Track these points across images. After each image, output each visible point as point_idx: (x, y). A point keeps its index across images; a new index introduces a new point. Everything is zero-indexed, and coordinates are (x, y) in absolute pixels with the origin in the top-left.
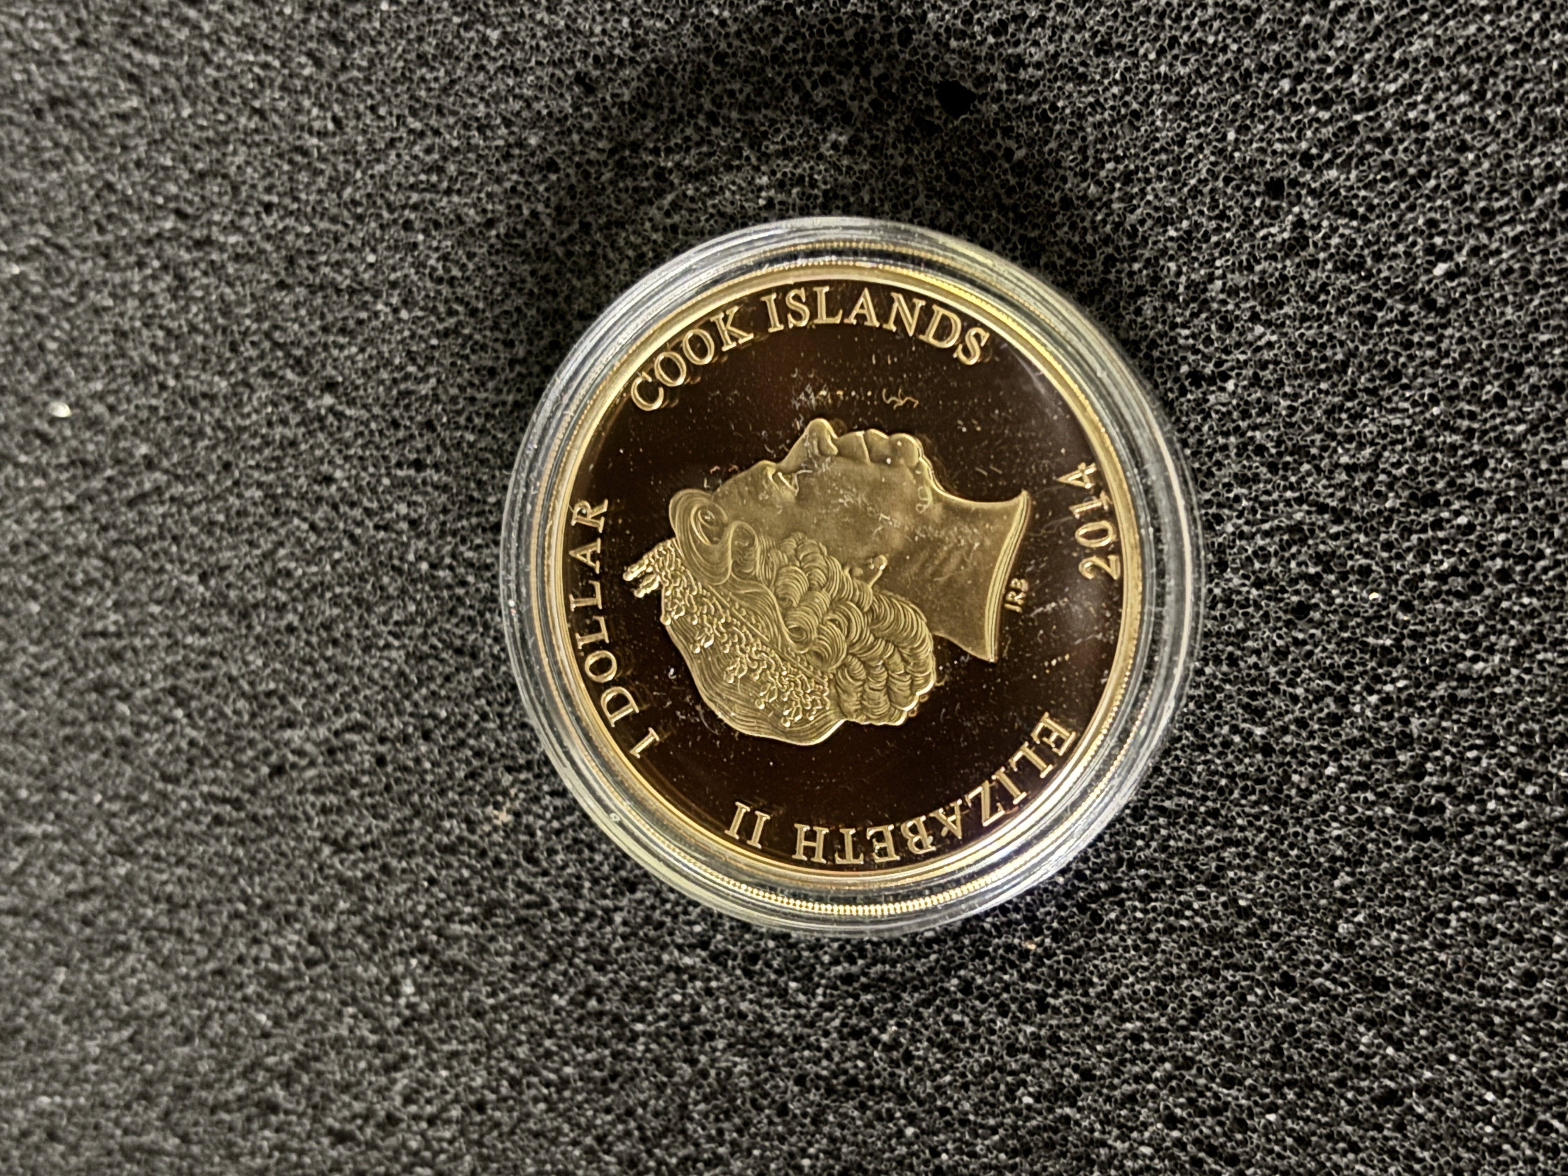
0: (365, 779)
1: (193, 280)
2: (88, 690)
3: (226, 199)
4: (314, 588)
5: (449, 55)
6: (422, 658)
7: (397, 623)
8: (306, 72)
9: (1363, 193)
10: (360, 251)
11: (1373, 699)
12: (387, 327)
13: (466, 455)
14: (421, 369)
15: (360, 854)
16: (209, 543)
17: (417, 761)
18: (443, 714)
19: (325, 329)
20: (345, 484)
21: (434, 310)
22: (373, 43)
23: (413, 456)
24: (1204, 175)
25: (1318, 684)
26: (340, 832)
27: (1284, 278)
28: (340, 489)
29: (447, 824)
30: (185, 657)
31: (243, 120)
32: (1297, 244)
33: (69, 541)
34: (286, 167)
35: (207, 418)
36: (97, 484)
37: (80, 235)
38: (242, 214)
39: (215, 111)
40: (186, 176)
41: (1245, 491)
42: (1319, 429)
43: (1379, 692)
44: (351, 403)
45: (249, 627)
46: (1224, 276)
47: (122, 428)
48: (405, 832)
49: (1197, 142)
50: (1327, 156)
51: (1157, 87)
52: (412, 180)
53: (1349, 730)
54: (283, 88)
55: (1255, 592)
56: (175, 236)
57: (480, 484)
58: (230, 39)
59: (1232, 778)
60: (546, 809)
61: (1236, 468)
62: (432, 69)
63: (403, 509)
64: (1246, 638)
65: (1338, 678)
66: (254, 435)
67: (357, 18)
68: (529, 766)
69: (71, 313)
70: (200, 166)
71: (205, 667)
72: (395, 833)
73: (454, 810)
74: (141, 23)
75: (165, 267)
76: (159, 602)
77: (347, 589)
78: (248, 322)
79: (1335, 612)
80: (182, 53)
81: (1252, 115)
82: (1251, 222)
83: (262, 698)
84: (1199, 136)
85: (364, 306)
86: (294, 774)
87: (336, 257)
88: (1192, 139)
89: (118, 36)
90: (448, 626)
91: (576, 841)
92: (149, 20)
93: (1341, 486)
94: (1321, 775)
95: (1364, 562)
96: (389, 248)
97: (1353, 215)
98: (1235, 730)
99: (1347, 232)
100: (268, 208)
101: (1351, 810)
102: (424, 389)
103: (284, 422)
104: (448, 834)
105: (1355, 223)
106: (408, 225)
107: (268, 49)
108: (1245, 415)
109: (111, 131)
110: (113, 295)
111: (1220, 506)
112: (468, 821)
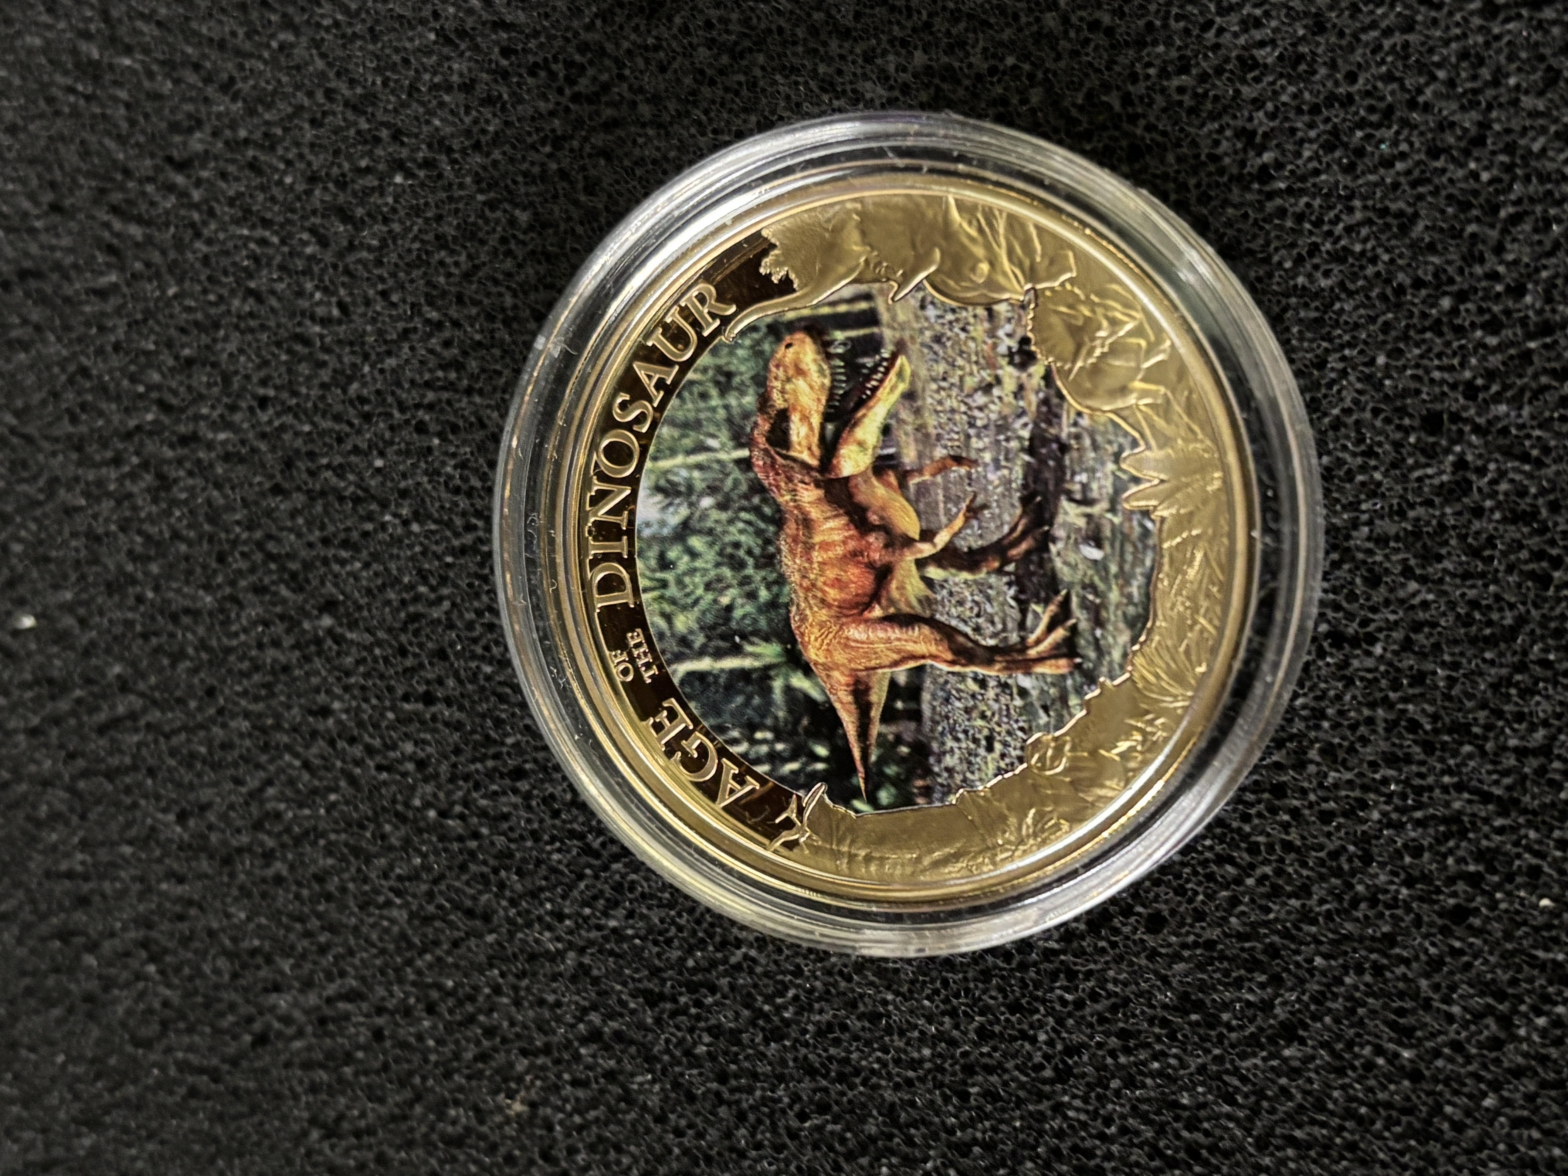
0: (360, 1055)
1: (176, 481)
2: (52, 937)
3: (216, 390)
4: (306, 833)
5: (473, 236)
6: (427, 920)
7: (400, 878)
8: (309, 250)
9: (1537, 433)
10: (366, 454)
11: (1541, 1021)
12: (397, 541)
13: (482, 689)
14: (433, 589)
15: (353, 1140)
16: (187, 777)
17: (420, 1038)
18: (450, 983)
19: (326, 542)
20: (344, 717)
21: (449, 524)
22: (386, 221)
23: (422, 689)
24: (1348, 403)
25: (1478, 1001)
26: (332, 1114)
27: (1442, 527)
28: (339, 722)
29: (452, 1112)
30: (159, 905)
31: (236, 303)
32: (1460, 488)
33: (33, 768)
34: (284, 357)
35: (189, 636)
36: (64, 705)
37: (50, 424)
38: (233, 408)
39: (205, 292)
40: (171, 362)
41: (1391, 773)
42: (1483, 705)
43: (1547, 1014)
44: (353, 625)
45: (232, 875)
46: (1370, 523)
47: (93, 644)
48: (405, 1118)
49: (1340, 366)
50: (1495, 388)
51: (1293, 300)
52: (427, 376)
53: (1512, 1057)
54: (282, 268)
55: (1404, 891)
56: (156, 431)
57: (498, 723)
58: (224, 211)
59: (1373, 1107)
60: (566, 1100)
61: (1384, 746)
62: (452, 252)
63: (409, 748)
64: (1393, 944)
65: (1501, 996)
66: (241, 659)
67: (367, 192)
68: (547, 1050)
69: (38, 512)
70: (187, 352)
71: (181, 918)
72: (393, 1118)
73: (461, 1097)
74: (122, 188)
75: (145, 465)
76: (130, 843)
77: (343, 836)
78: (238, 529)
79: (1499, 919)
80: (167, 224)
81: (1406, 338)
82: (1404, 460)
83: (245, 957)
84: (1343, 359)
85: (370, 517)
86: (280, 1045)
87: (338, 460)
88: (1333, 362)
89: (96, 202)
90: (457, 884)
91: (600, 1139)
92: (131, 185)
93: (1506, 773)
94: (1479, 1107)
95: (1534, 861)
96: (399, 452)
97: (1525, 458)
98: (1379, 1051)
99: (1518, 477)
100: (263, 402)
101: (1513, 1149)
102: (436, 613)
103: (276, 643)
104: (454, 1122)
105: (1527, 468)
106: (421, 428)
107: (266, 223)
108: (1396, 686)
109: (87, 309)
110: (87, 494)
111: (1365, 788)
112: (477, 1110)
